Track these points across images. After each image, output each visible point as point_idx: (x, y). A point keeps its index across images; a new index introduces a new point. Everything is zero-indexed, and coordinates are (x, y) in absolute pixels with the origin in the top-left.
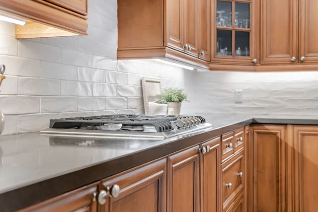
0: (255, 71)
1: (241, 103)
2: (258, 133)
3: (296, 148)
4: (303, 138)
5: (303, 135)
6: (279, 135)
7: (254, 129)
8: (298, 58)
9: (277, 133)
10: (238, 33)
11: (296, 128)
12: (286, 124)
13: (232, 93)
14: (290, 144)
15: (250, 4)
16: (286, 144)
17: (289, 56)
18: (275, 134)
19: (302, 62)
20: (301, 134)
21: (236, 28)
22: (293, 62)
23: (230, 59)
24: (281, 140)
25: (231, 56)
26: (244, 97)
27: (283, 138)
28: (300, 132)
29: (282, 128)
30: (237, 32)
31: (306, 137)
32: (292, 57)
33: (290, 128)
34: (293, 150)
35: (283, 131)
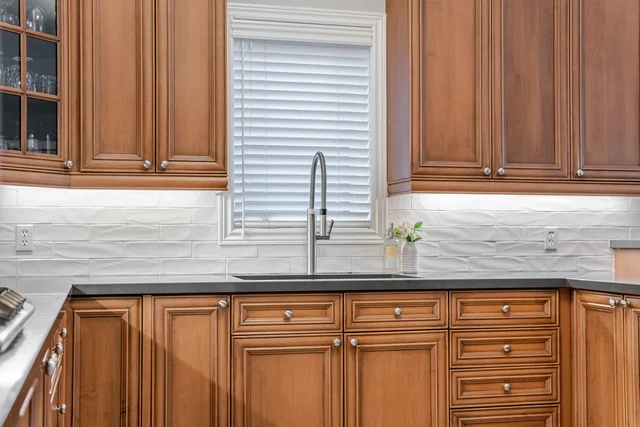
0: (68, 185)
1: (29, 252)
2: (83, 316)
3: (159, 341)
4: (172, 319)
5: (173, 314)
6: (125, 318)
7: (73, 309)
8: (155, 162)
9: (123, 313)
10: (33, 103)
11: (160, 302)
12: (141, 295)
13: (9, 231)
14: (148, 334)
15: (58, 44)
16: (141, 335)
17: (136, 157)
18: (118, 316)
19: (163, 171)
20: (169, 312)
21: (28, 92)
22: (145, 171)
23: (16, 158)
24: (130, 326)
25: (19, 152)
26: (37, 239)
27: (134, 324)
28: (167, 309)
29: (132, 303)
30: (31, 101)
31: (179, 319)
32: (143, 160)
33: (148, 302)
34: (154, 344)
35: (134, 309)
